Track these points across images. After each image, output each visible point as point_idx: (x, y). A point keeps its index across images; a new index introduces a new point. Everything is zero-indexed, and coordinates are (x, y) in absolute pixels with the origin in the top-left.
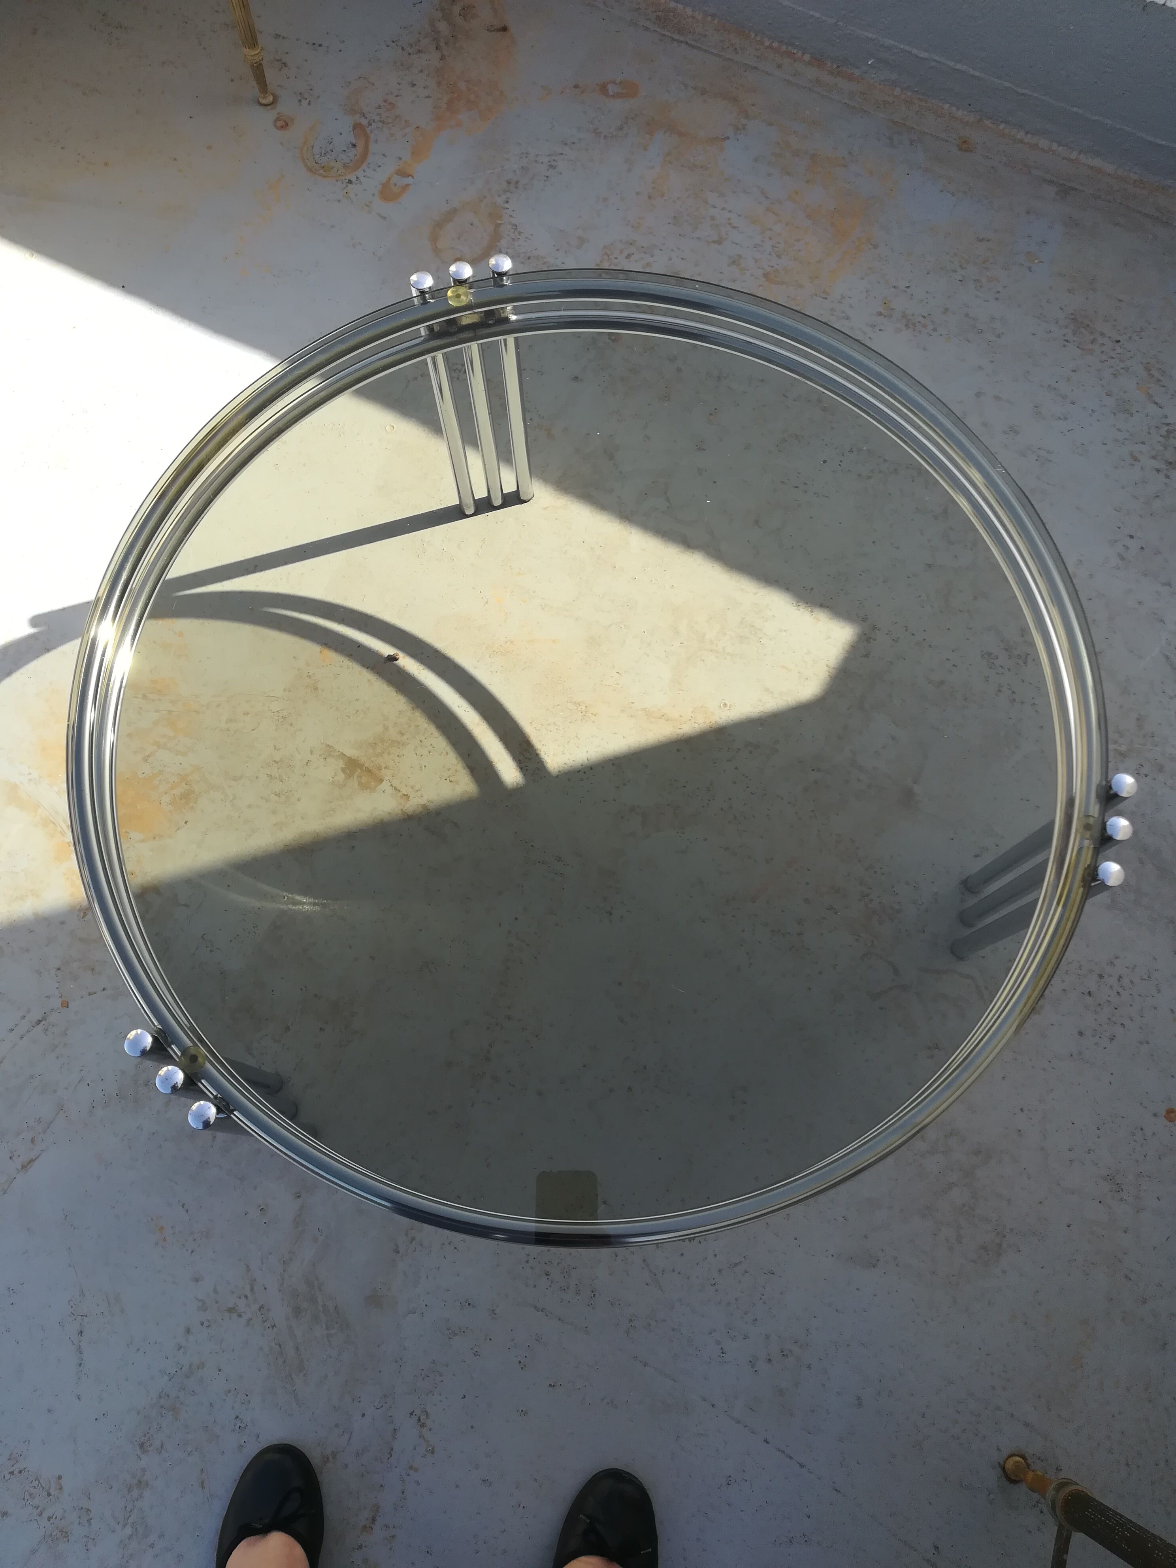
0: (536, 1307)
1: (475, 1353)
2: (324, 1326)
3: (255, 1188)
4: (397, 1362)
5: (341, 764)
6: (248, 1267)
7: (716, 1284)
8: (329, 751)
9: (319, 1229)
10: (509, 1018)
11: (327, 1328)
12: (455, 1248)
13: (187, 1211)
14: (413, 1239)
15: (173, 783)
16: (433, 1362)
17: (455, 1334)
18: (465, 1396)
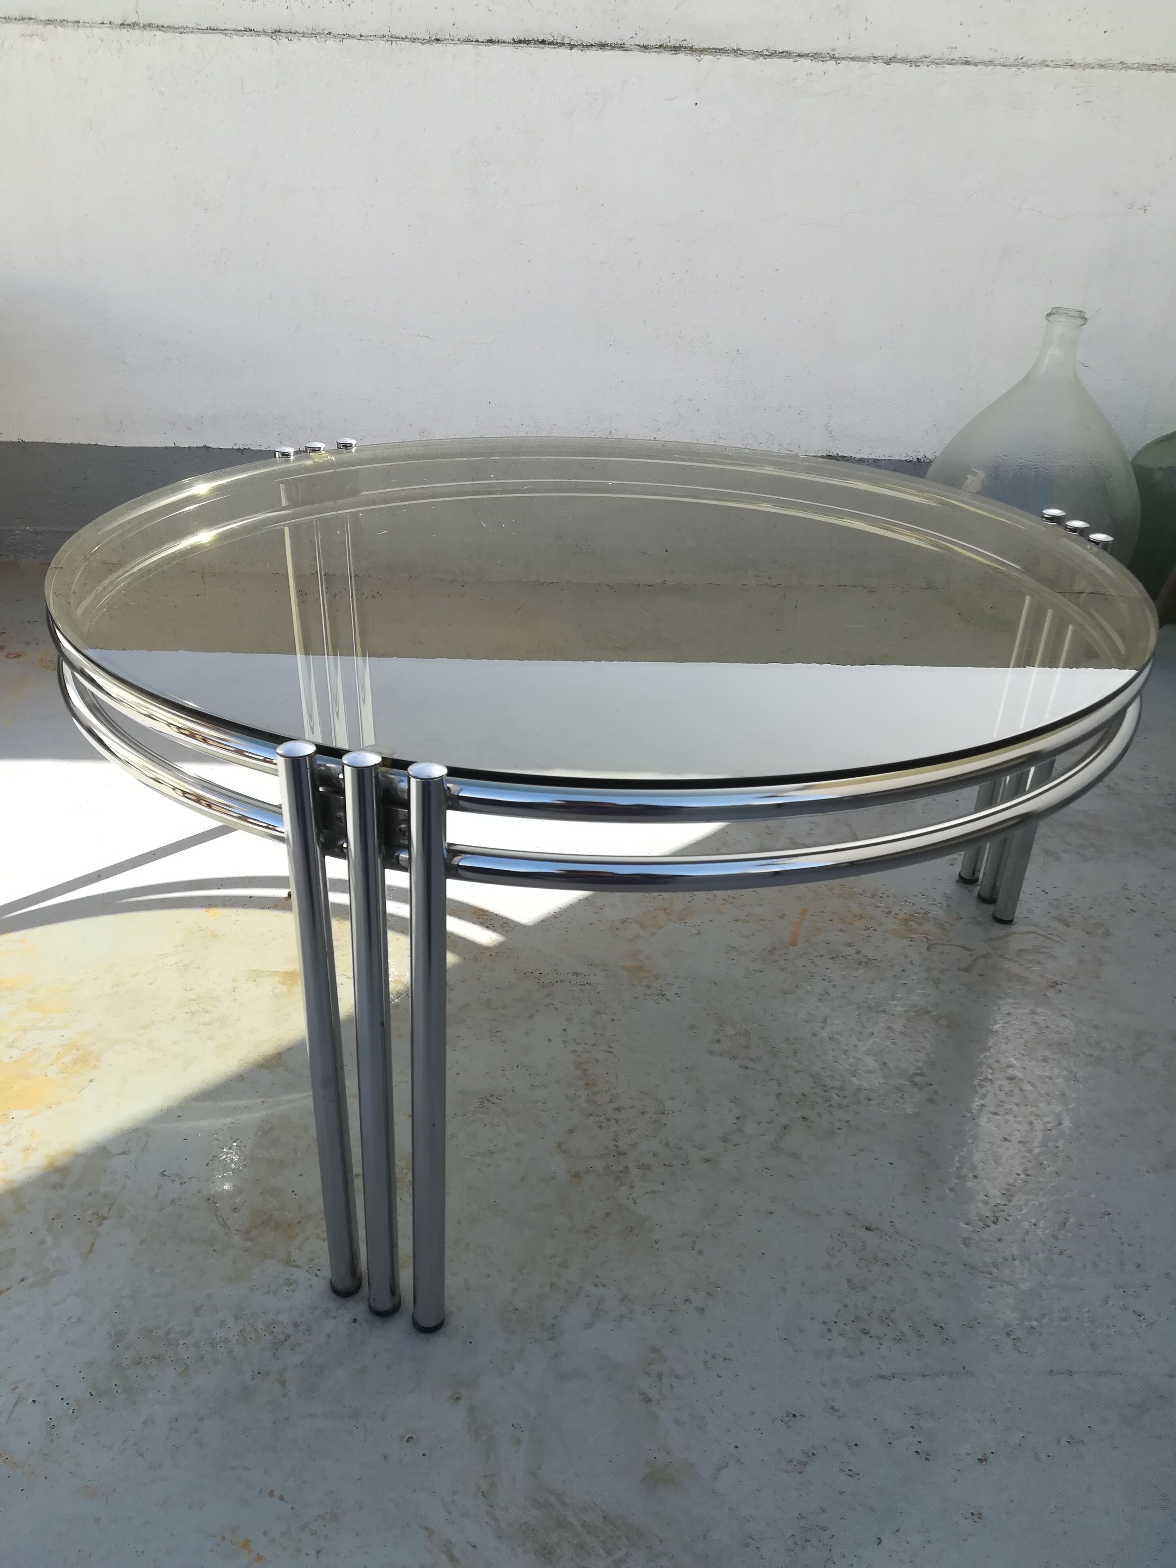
0: (883, 1377)
1: (850, 1473)
2: (602, 1552)
3: (383, 1418)
4: (747, 1545)
5: (277, 979)
6: (427, 1529)
7: (1063, 1251)
8: (256, 975)
9: (513, 1425)
10: (618, 1110)
11: (608, 1553)
12: (725, 1359)
13: (282, 1498)
14: (660, 1375)
15: (58, 1055)
16: (801, 1516)
17: (805, 1464)
18: (879, 1539)
